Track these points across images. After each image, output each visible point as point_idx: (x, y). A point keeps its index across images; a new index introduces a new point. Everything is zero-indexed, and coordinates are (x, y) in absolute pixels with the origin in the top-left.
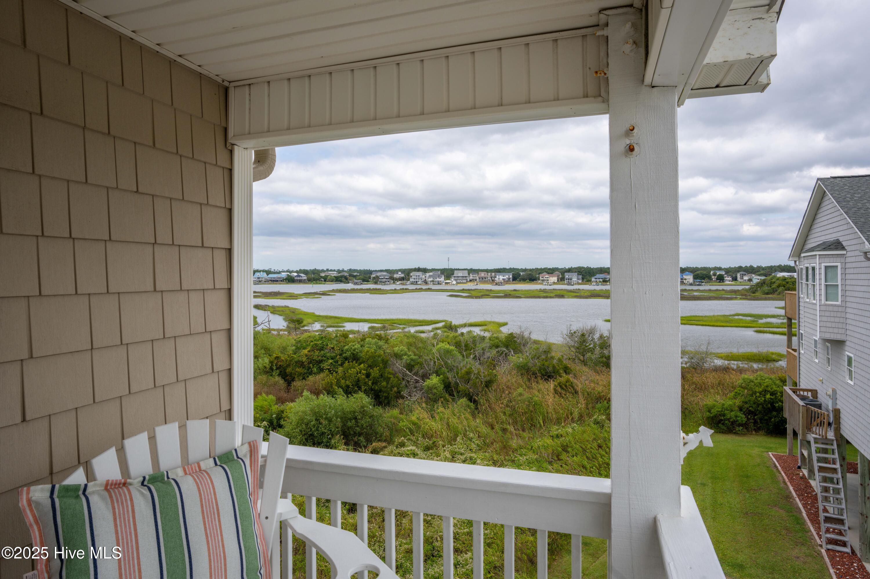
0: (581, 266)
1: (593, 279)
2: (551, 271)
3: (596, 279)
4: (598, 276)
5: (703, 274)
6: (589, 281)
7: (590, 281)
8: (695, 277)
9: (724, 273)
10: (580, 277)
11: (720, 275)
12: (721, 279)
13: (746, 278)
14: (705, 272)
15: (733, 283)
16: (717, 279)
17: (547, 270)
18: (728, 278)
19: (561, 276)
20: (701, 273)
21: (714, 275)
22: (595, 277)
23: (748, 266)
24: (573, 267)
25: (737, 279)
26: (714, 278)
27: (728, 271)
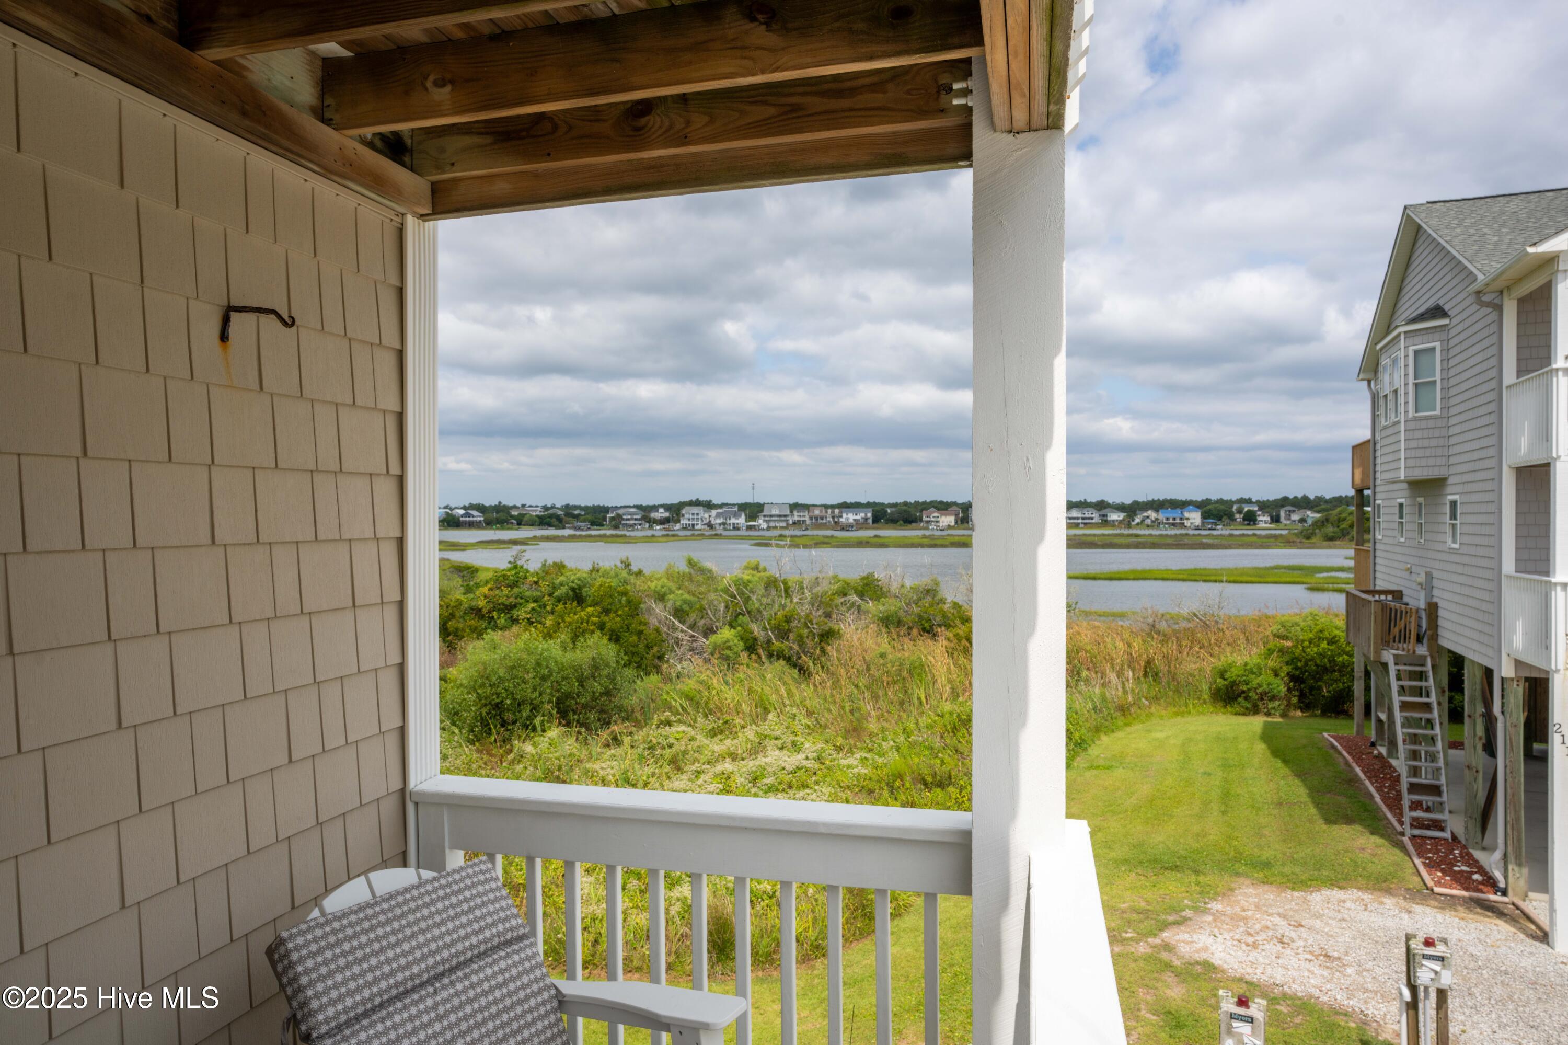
2: (943, 507)
5: (1219, 511)
8: (1205, 516)
9: (1256, 509)
11: (1249, 511)
12: (1250, 519)
13: (1295, 517)
14: (1222, 507)
15: (1272, 526)
16: (1244, 519)
17: (936, 505)
18: (1263, 519)
19: (961, 515)
20: (1215, 508)
21: (1240, 512)
23: (1300, 496)
25: (1282, 519)
26: (1239, 517)
27: (1264, 506)
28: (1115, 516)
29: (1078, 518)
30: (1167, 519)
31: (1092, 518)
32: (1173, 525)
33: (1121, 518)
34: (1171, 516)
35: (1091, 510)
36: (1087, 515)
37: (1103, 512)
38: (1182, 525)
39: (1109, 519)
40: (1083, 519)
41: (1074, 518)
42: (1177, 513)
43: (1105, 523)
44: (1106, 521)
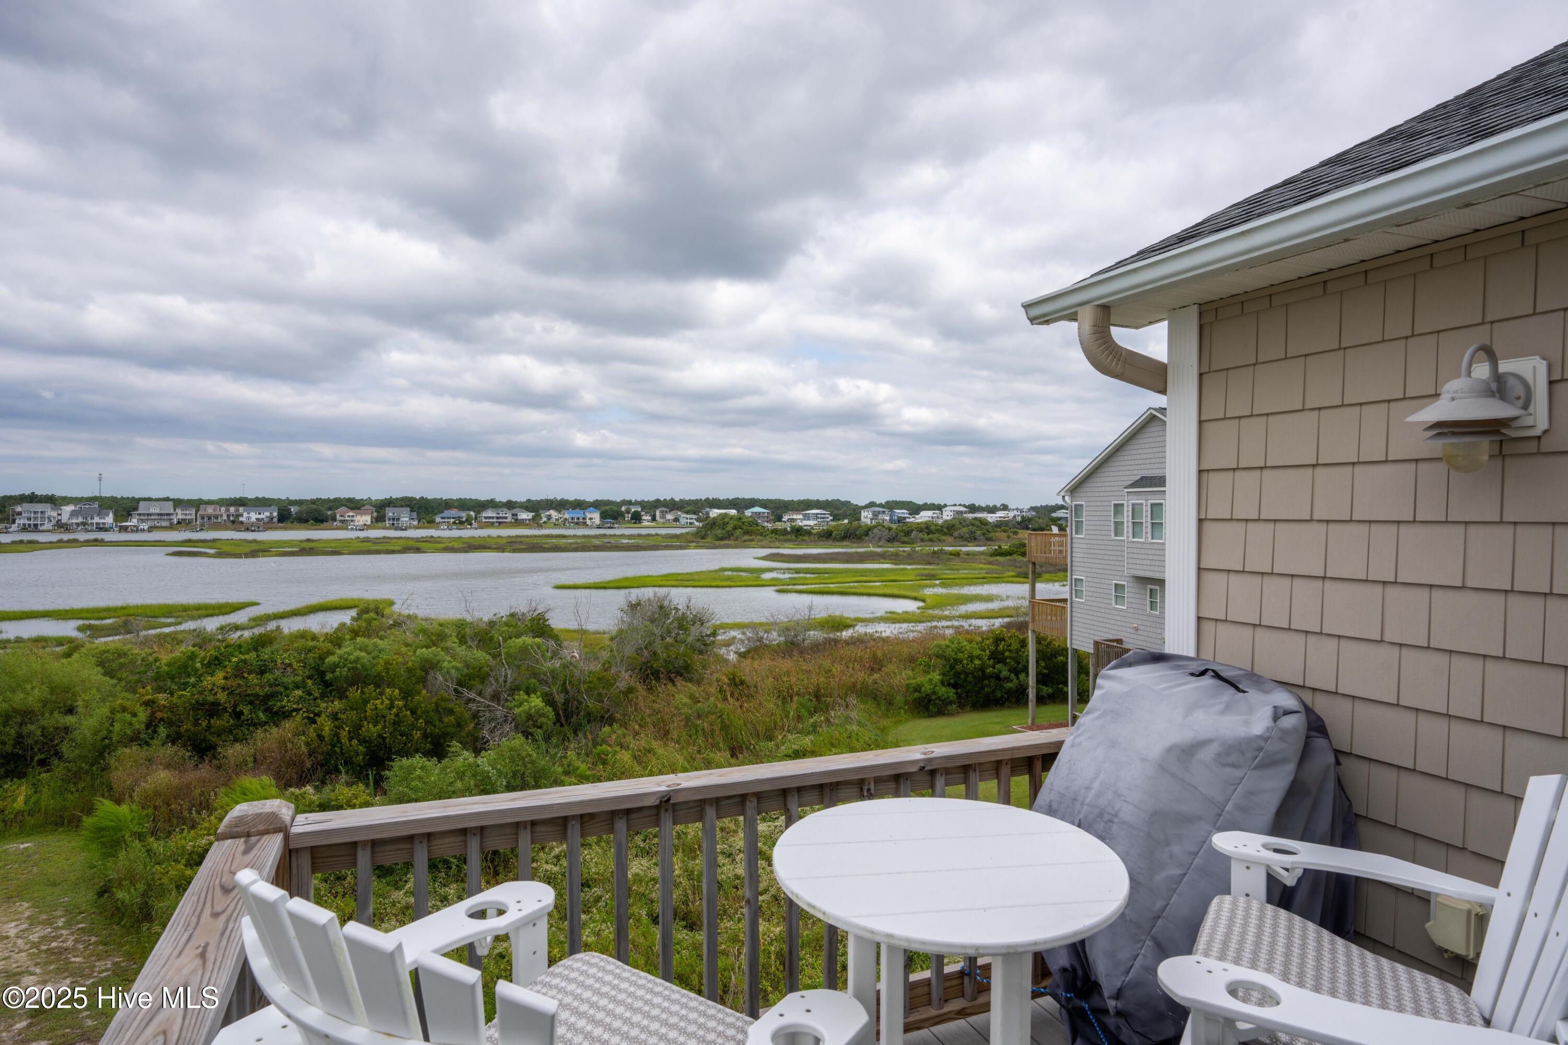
0: (409, 495)
1: (438, 519)
2: (355, 505)
3: (442, 518)
4: (446, 513)
5: (614, 511)
6: (431, 523)
7: (433, 522)
8: (604, 516)
9: (640, 510)
10: (415, 515)
11: (635, 512)
12: (637, 518)
13: (670, 517)
14: (616, 508)
15: (653, 524)
16: (632, 519)
17: (344, 503)
18: (646, 517)
19: (375, 514)
20: (611, 510)
21: (628, 512)
22: (442, 515)
23: (668, 498)
24: (394, 497)
25: (658, 518)
26: (628, 517)
27: (644, 505)
28: (524, 515)
29: (493, 518)
30: (573, 518)
31: (506, 518)
32: (577, 523)
33: (530, 517)
34: (576, 516)
35: (505, 510)
36: (501, 515)
37: (514, 511)
38: (585, 524)
39: (519, 517)
40: (498, 518)
41: (489, 518)
42: (578, 514)
43: (518, 523)
44: (516, 520)
